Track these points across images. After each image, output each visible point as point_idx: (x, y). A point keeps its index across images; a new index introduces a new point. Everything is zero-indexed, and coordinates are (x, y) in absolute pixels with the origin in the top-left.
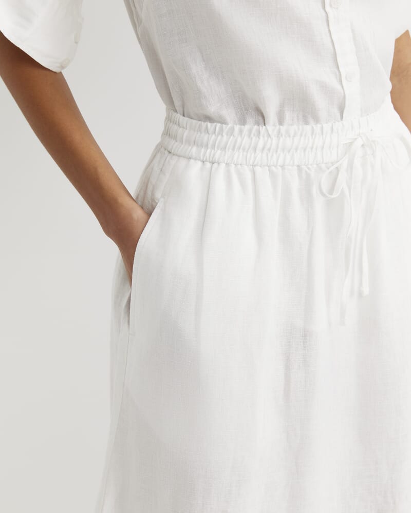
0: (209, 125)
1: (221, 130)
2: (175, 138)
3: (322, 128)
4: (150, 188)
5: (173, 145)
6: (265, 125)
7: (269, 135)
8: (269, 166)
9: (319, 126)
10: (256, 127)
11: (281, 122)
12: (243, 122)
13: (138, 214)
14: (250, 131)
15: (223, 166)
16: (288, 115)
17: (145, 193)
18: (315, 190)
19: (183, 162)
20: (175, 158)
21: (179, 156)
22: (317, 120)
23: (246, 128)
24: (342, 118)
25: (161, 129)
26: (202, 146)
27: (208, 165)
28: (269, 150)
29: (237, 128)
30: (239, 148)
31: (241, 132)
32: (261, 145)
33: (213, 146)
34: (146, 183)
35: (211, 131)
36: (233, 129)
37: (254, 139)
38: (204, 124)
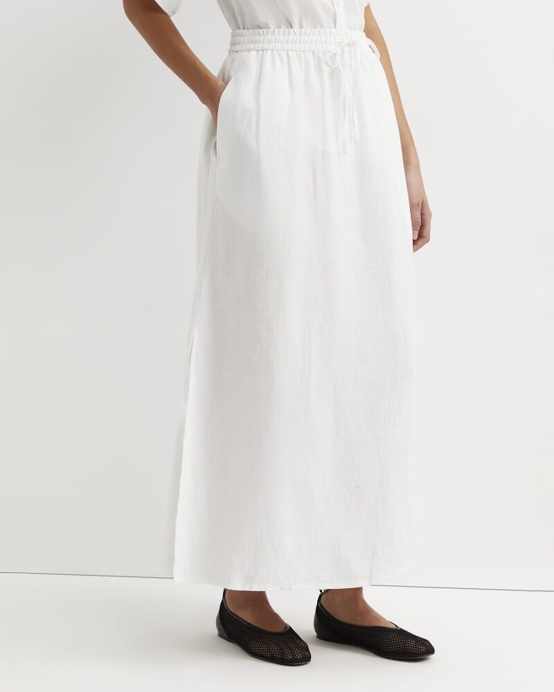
0: (260, 30)
1: (268, 32)
2: (240, 44)
3: (325, 31)
4: (226, 72)
5: (237, 47)
6: (292, 28)
7: (295, 34)
8: (296, 51)
9: (323, 30)
10: (287, 29)
11: (301, 27)
12: (279, 27)
13: (220, 83)
14: (284, 32)
15: (269, 51)
16: (305, 24)
17: (224, 73)
18: (323, 65)
19: (245, 53)
20: (240, 53)
21: (243, 51)
22: (322, 27)
23: (282, 30)
24: (335, 27)
25: (229, 38)
26: (256, 43)
27: (261, 52)
28: (296, 42)
29: (277, 30)
30: (278, 42)
31: (279, 32)
32: (291, 39)
33: (263, 42)
34: (223, 72)
35: (261, 33)
36: (274, 31)
37: (286, 36)
38: (257, 31)
